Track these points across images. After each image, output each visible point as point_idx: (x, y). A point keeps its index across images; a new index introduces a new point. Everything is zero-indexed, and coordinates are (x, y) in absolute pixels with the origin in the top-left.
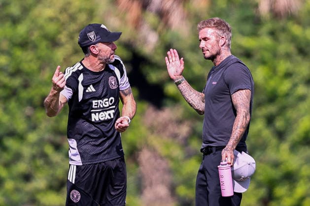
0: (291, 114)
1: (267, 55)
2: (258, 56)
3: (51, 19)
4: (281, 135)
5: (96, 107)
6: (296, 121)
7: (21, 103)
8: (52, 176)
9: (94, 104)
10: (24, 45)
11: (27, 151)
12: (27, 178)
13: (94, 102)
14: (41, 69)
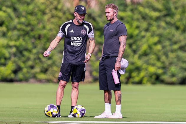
0: (139, 43)
1: (129, 19)
2: (126, 20)
3: (43, 3)
4: (135, 52)
5: (73, 40)
6: (141, 46)
7: (30, 37)
8: (43, 67)
9: (72, 38)
10: (32, 14)
11: (32, 57)
12: (32, 67)
13: (72, 37)
14: (38, 23)
